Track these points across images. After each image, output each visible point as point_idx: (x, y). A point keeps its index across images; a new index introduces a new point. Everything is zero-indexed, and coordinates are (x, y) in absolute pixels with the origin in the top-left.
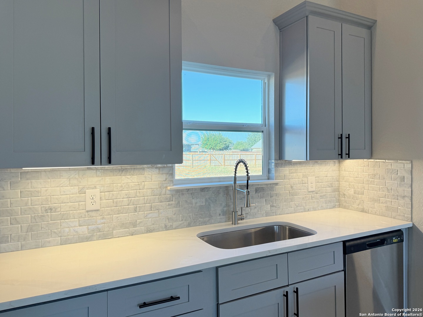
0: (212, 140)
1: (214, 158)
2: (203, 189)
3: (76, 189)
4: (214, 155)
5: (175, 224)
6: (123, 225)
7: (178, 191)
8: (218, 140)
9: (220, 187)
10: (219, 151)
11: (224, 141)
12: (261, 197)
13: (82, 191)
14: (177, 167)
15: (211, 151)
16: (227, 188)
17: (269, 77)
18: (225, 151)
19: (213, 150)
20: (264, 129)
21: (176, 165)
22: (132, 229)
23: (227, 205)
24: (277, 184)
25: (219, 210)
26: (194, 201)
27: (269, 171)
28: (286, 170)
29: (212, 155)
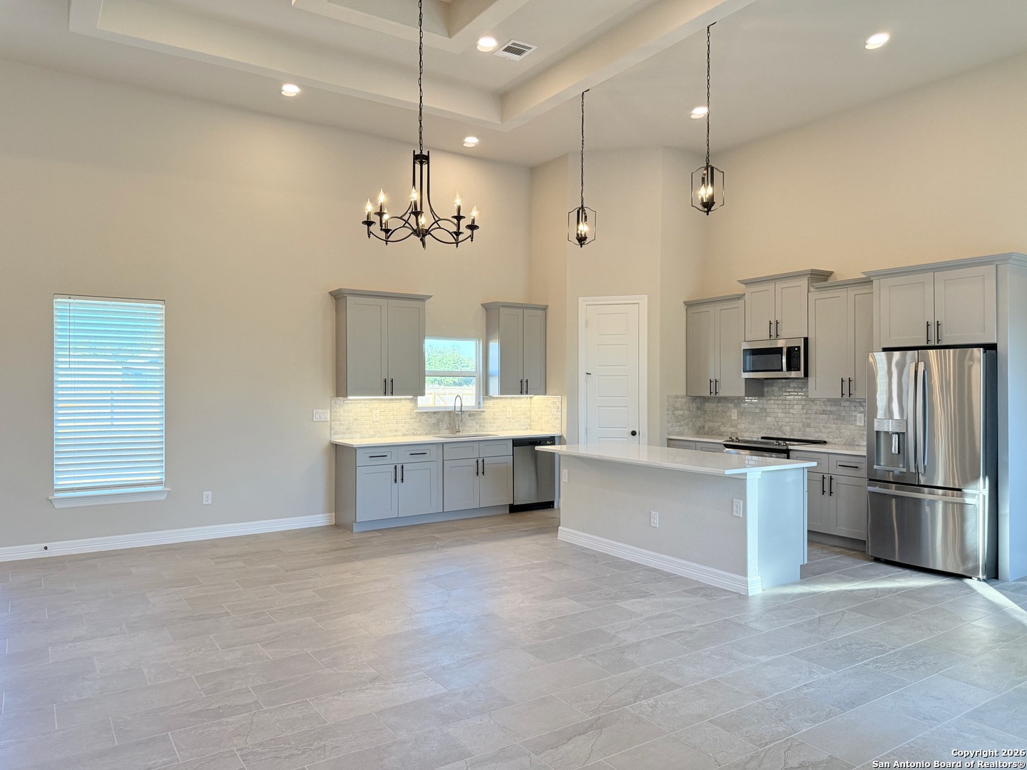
0: (437, 364)
1: (441, 401)
2: (435, 413)
3: (368, 410)
4: (441, 396)
5: (418, 433)
6: (391, 431)
7: (420, 413)
8: (452, 362)
9: (446, 412)
10: (453, 387)
11: (462, 365)
12: (473, 420)
13: (371, 411)
14: (419, 398)
15: (435, 386)
16: (450, 412)
17: (479, 340)
18: (465, 386)
19: (439, 384)
20: (476, 375)
21: (419, 397)
22: (395, 433)
23: (450, 424)
24: (483, 411)
25: (445, 427)
26: (429, 420)
27: (479, 403)
28: (490, 403)
29: (438, 394)
